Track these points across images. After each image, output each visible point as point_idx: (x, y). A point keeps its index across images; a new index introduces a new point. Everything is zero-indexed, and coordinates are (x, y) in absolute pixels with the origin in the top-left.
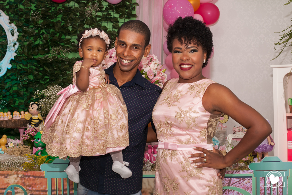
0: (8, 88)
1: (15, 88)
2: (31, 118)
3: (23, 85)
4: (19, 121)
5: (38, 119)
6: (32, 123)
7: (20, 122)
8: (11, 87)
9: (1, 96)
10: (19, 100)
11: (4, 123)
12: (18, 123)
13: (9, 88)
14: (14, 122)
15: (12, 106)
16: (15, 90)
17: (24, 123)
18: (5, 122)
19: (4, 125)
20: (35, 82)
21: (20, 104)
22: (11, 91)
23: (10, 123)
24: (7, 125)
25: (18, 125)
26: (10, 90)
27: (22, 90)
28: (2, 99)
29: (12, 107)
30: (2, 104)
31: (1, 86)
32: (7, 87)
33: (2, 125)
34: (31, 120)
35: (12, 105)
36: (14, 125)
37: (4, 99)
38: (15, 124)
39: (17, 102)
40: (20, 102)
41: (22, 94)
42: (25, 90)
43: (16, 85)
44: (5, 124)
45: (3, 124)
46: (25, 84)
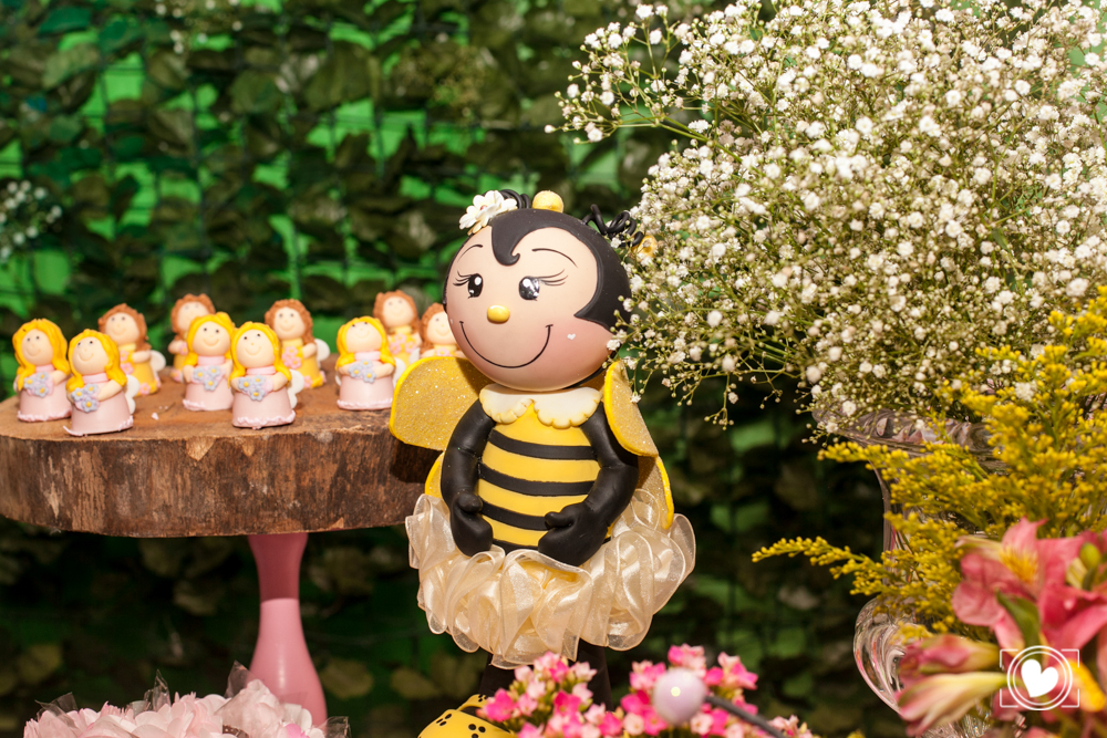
0: (67, 82)
1: (123, 84)
2: (479, 430)
3: (195, 57)
4: (286, 454)
5: (582, 440)
6: (490, 493)
7: (301, 469)
8: (92, 76)
9: (13, 152)
10: (156, 185)
11: (78, 476)
12: (272, 480)
13: (77, 84)
14: (220, 467)
15: (104, 227)
16: (125, 102)
17: (342, 472)
18: (85, 461)
19: (73, 497)
20: (287, 37)
21: (167, 213)
22: (94, 107)
23: (160, 481)
24: (124, 509)
25: (270, 503)
26: (83, 97)
27: (185, 101)
28: (15, 171)
29: (97, 237)
30: (20, 216)
31: (6, 67)
32: (54, 70)
33: (54, 501)
34: (478, 451)
35: (97, 219)
36: (211, 499)
37: (34, 169)
38: (225, 491)
39: (145, 198)
40: (163, 202)
41: (184, 133)
42: (207, 95)
43: (133, 60)
44: (93, 485)
45: (61, 485)
46: (207, 52)
